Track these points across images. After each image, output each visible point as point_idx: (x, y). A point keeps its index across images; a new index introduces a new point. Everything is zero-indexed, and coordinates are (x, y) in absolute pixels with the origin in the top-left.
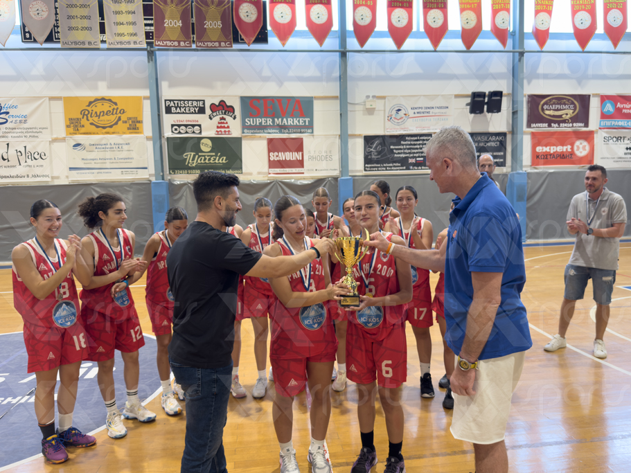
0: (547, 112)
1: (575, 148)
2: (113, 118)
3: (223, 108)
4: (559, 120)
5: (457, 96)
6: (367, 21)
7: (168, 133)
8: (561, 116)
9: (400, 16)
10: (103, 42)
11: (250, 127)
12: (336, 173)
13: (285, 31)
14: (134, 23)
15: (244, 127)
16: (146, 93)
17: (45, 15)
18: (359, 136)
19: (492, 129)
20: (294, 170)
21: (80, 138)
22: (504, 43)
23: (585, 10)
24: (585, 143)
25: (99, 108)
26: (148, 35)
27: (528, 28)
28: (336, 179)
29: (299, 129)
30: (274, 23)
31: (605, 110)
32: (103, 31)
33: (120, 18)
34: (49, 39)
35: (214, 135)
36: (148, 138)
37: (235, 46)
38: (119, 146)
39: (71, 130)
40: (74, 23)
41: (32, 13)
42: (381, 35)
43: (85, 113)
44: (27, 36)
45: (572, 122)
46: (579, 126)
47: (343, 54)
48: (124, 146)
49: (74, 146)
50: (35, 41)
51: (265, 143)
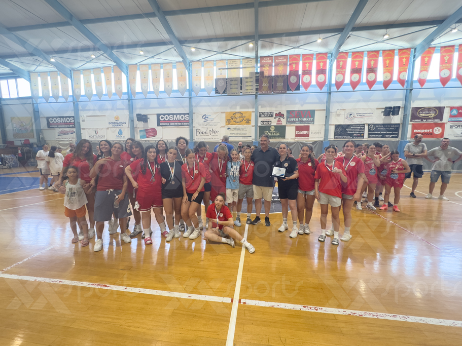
0: (421, 115)
1: (434, 130)
2: (241, 119)
3: (280, 115)
4: (427, 118)
5: (377, 109)
6: (341, 80)
7: (259, 124)
8: (428, 116)
9: (356, 77)
10: (241, 92)
11: (289, 122)
12: (322, 139)
13: (307, 85)
14: (252, 86)
15: (287, 121)
16: (254, 110)
17: (223, 84)
18: (333, 125)
19: (393, 122)
20: (305, 138)
21: (230, 126)
22: (403, 85)
23: (447, 69)
24: (440, 128)
25: (237, 115)
26: (257, 90)
27: (416, 78)
28: (322, 141)
29: (309, 122)
30: (303, 83)
31: (452, 113)
32: (241, 89)
33: (247, 84)
34: (224, 93)
35: (275, 124)
36: (253, 126)
37: (288, 92)
38: (242, 129)
39: (227, 123)
40: (232, 86)
41: (219, 84)
42: (347, 84)
43: (232, 118)
44: (217, 91)
45: (434, 119)
46: (438, 121)
47: (330, 93)
48: (245, 129)
49: (228, 129)
50: (219, 93)
51: (295, 127)
